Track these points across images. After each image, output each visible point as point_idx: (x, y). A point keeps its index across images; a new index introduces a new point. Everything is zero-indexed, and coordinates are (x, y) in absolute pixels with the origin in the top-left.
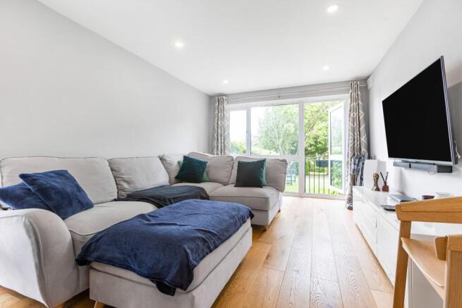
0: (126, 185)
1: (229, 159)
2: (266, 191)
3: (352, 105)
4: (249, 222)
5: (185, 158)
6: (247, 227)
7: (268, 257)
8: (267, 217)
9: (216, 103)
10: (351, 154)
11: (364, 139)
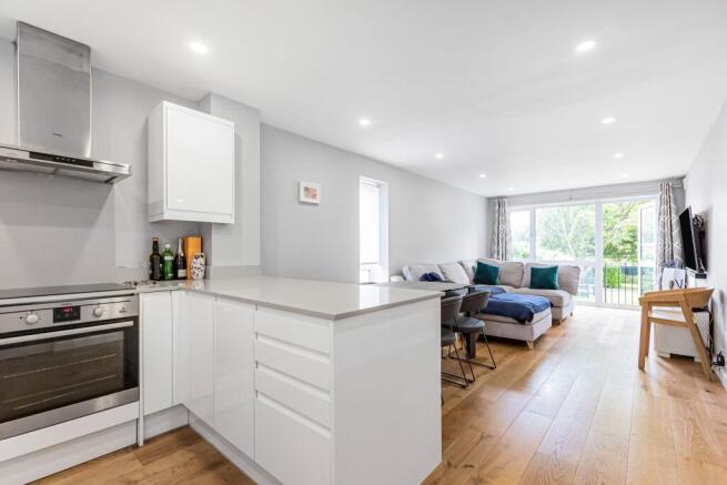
1: (519, 265)
2: (560, 293)
3: (662, 208)
4: (549, 310)
5: (479, 264)
6: (548, 313)
8: (561, 313)
9: (496, 206)
10: (660, 261)
11: (677, 245)
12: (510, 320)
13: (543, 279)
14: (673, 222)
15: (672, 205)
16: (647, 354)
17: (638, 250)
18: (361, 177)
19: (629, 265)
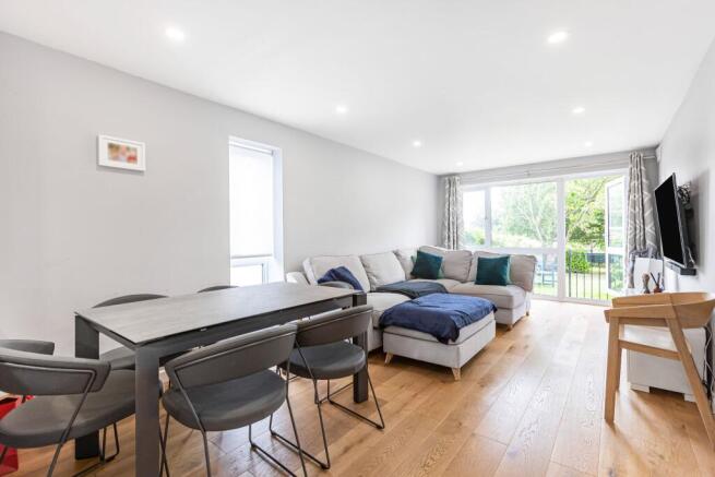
0: (375, 280)
1: (467, 254)
2: (511, 290)
3: (632, 184)
4: (491, 316)
5: (419, 253)
6: (490, 320)
7: (511, 348)
8: (511, 316)
9: (446, 184)
10: (630, 248)
11: (650, 228)
12: (429, 337)
13: (492, 271)
14: (646, 200)
15: (644, 180)
16: (617, 387)
17: (606, 235)
18: (231, 137)
19: (597, 250)
